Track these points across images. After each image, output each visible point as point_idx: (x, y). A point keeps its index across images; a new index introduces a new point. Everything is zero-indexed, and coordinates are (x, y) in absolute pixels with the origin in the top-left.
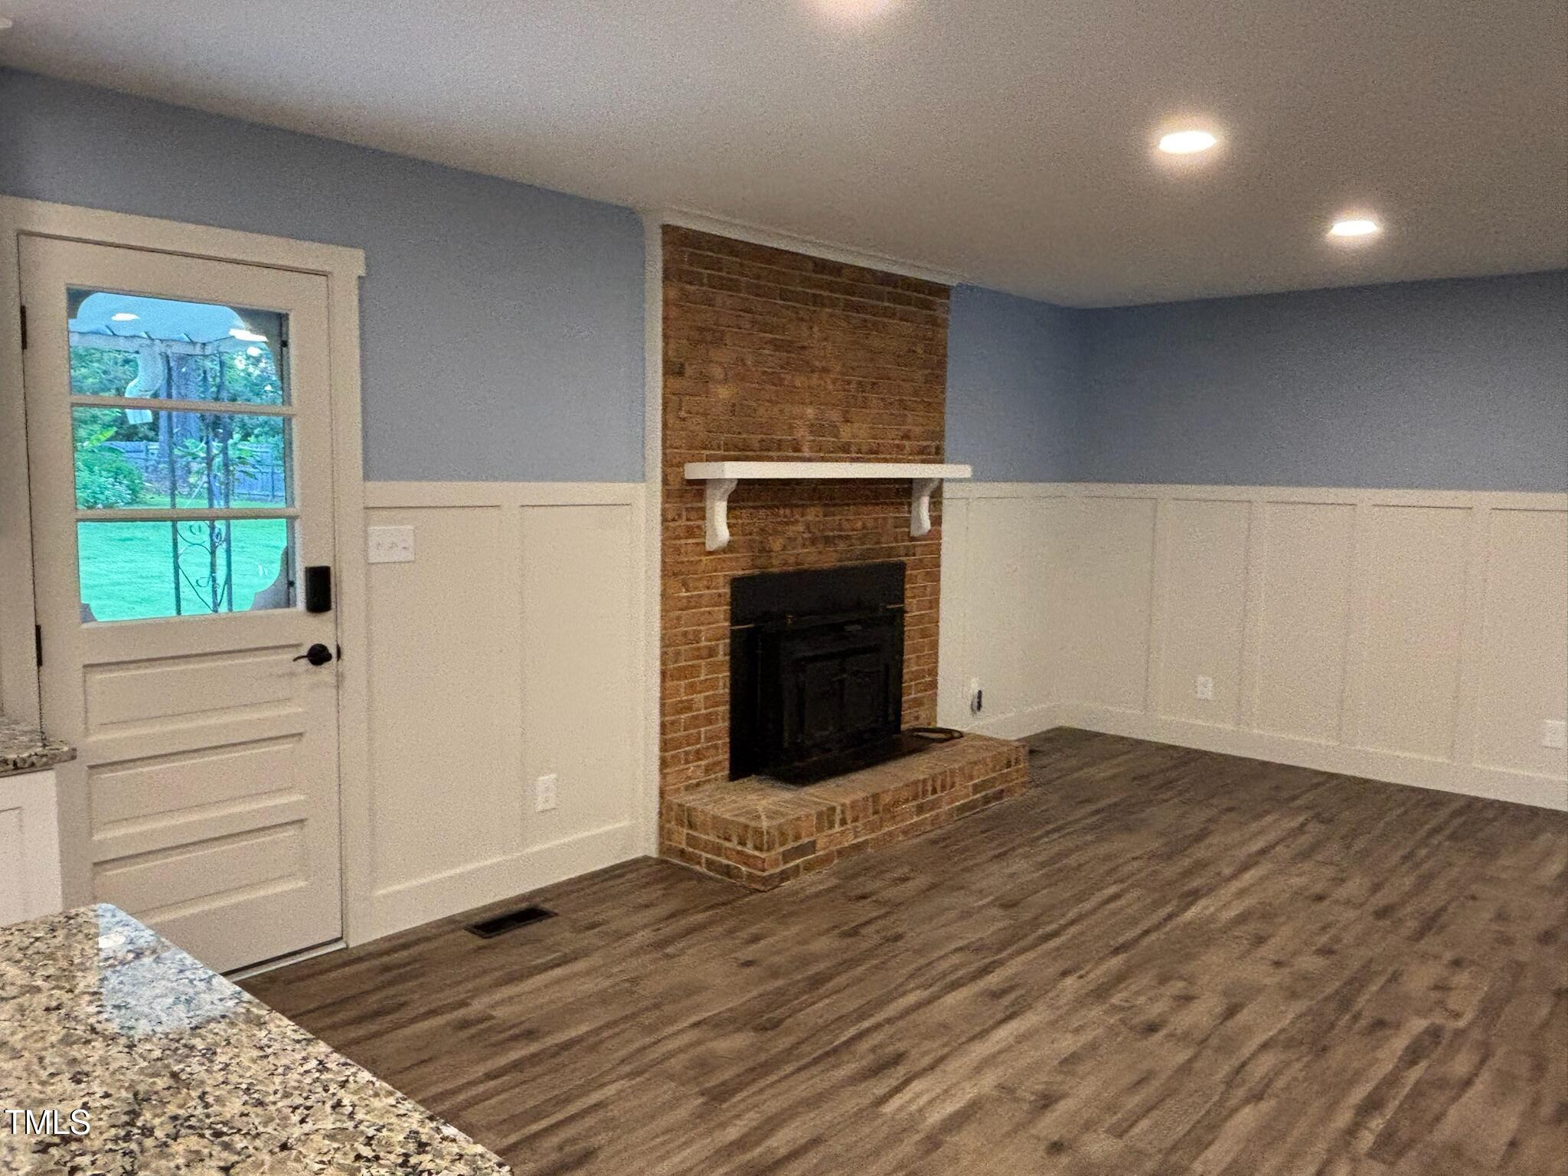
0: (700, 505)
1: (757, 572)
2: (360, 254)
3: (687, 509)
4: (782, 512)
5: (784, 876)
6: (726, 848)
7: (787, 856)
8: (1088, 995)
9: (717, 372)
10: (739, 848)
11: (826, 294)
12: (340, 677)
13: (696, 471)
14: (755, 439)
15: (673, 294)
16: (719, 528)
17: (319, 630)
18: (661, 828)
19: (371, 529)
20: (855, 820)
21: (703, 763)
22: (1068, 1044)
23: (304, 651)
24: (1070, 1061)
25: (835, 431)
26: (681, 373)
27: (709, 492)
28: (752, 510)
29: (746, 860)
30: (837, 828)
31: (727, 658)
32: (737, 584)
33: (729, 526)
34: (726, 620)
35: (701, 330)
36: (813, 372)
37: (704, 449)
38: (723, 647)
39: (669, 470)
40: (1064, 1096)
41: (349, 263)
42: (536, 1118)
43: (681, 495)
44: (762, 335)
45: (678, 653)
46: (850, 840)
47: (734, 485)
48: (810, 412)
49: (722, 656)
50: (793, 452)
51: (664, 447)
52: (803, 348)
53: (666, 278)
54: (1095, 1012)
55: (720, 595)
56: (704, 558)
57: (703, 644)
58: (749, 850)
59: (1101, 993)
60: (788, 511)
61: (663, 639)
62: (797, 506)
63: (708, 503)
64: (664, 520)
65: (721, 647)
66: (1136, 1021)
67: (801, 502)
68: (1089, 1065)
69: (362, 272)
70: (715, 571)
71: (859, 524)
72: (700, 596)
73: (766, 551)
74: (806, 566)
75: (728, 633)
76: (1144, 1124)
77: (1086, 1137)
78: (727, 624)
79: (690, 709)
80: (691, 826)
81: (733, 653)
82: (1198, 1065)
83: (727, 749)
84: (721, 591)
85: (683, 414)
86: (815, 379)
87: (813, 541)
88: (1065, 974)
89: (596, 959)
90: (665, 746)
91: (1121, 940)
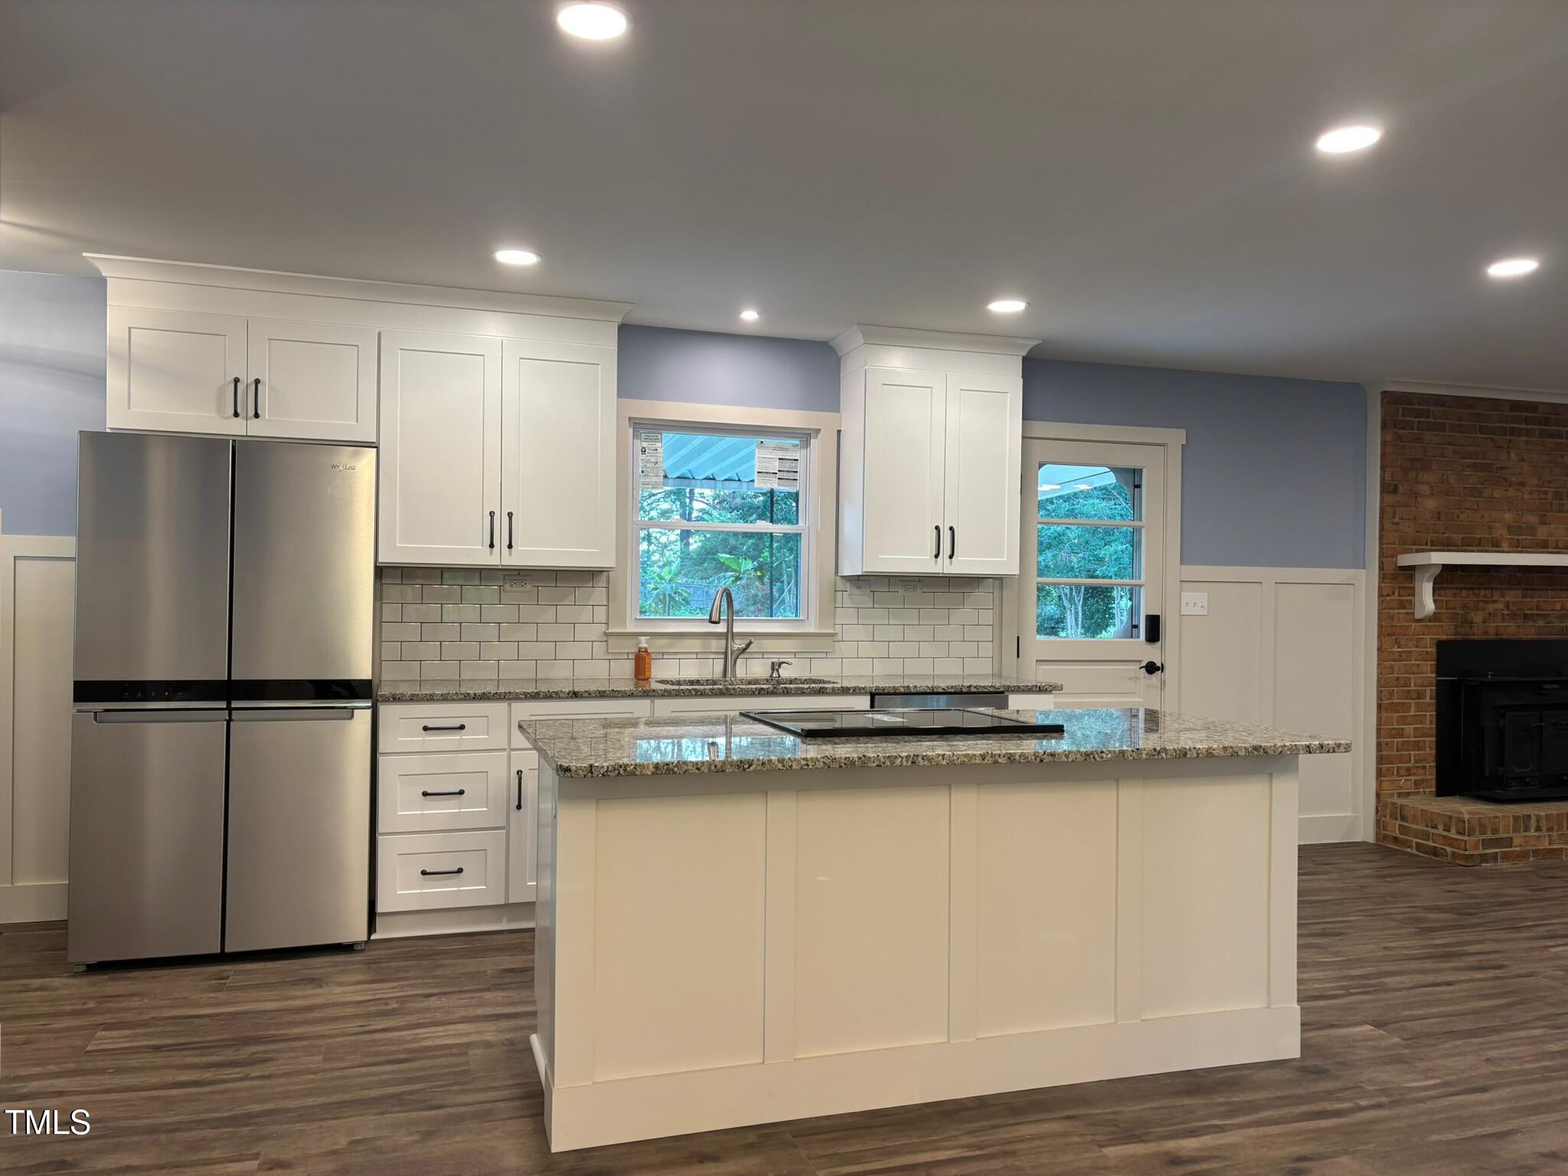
0: (1410, 585)
1: (1460, 637)
2: (1183, 432)
3: (1399, 588)
4: (1483, 592)
5: (1484, 858)
6: (1433, 834)
7: (1486, 843)
9: (1425, 489)
10: (1445, 833)
11: (1523, 426)
12: (1163, 684)
13: (1406, 560)
14: (1458, 537)
15: (1389, 437)
16: (1426, 601)
17: (1151, 653)
18: (1378, 821)
19: (1183, 594)
20: (1550, 829)
21: (1413, 778)
23: (1144, 664)
25: (1531, 530)
26: (1395, 491)
27: (1418, 576)
28: (1455, 591)
29: (1451, 842)
30: (1532, 833)
31: (1434, 701)
32: (1441, 645)
33: (1435, 601)
34: (1431, 672)
35: (1412, 460)
36: (1510, 485)
37: (1415, 545)
38: (1430, 692)
39: (1385, 560)
41: (1176, 438)
42: (1305, 920)
43: (1394, 577)
44: (1463, 461)
45: (1392, 694)
46: (1545, 844)
47: (1438, 571)
48: (1508, 516)
49: (1429, 698)
50: (1495, 546)
51: (1381, 544)
52: (1502, 468)
53: (1384, 426)
55: (1427, 653)
56: (1413, 624)
57: (1413, 688)
58: (1453, 834)
60: (1488, 593)
61: (1379, 680)
62: (1497, 589)
63: (1417, 585)
64: (1380, 595)
65: (1428, 693)
67: (1499, 586)
69: (1184, 443)
70: (1424, 635)
71: (1558, 607)
72: (1411, 652)
73: (1467, 622)
74: (1505, 637)
75: (1434, 682)
78: (1434, 675)
79: (1402, 736)
80: (1403, 819)
81: (1440, 696)
83: (1434, 771)
84: (1429, 650)
85: (1396, 520)
86: (1512, 492)
87: (1513, 616)
89: (1333, 876)
90: (1380, 759)
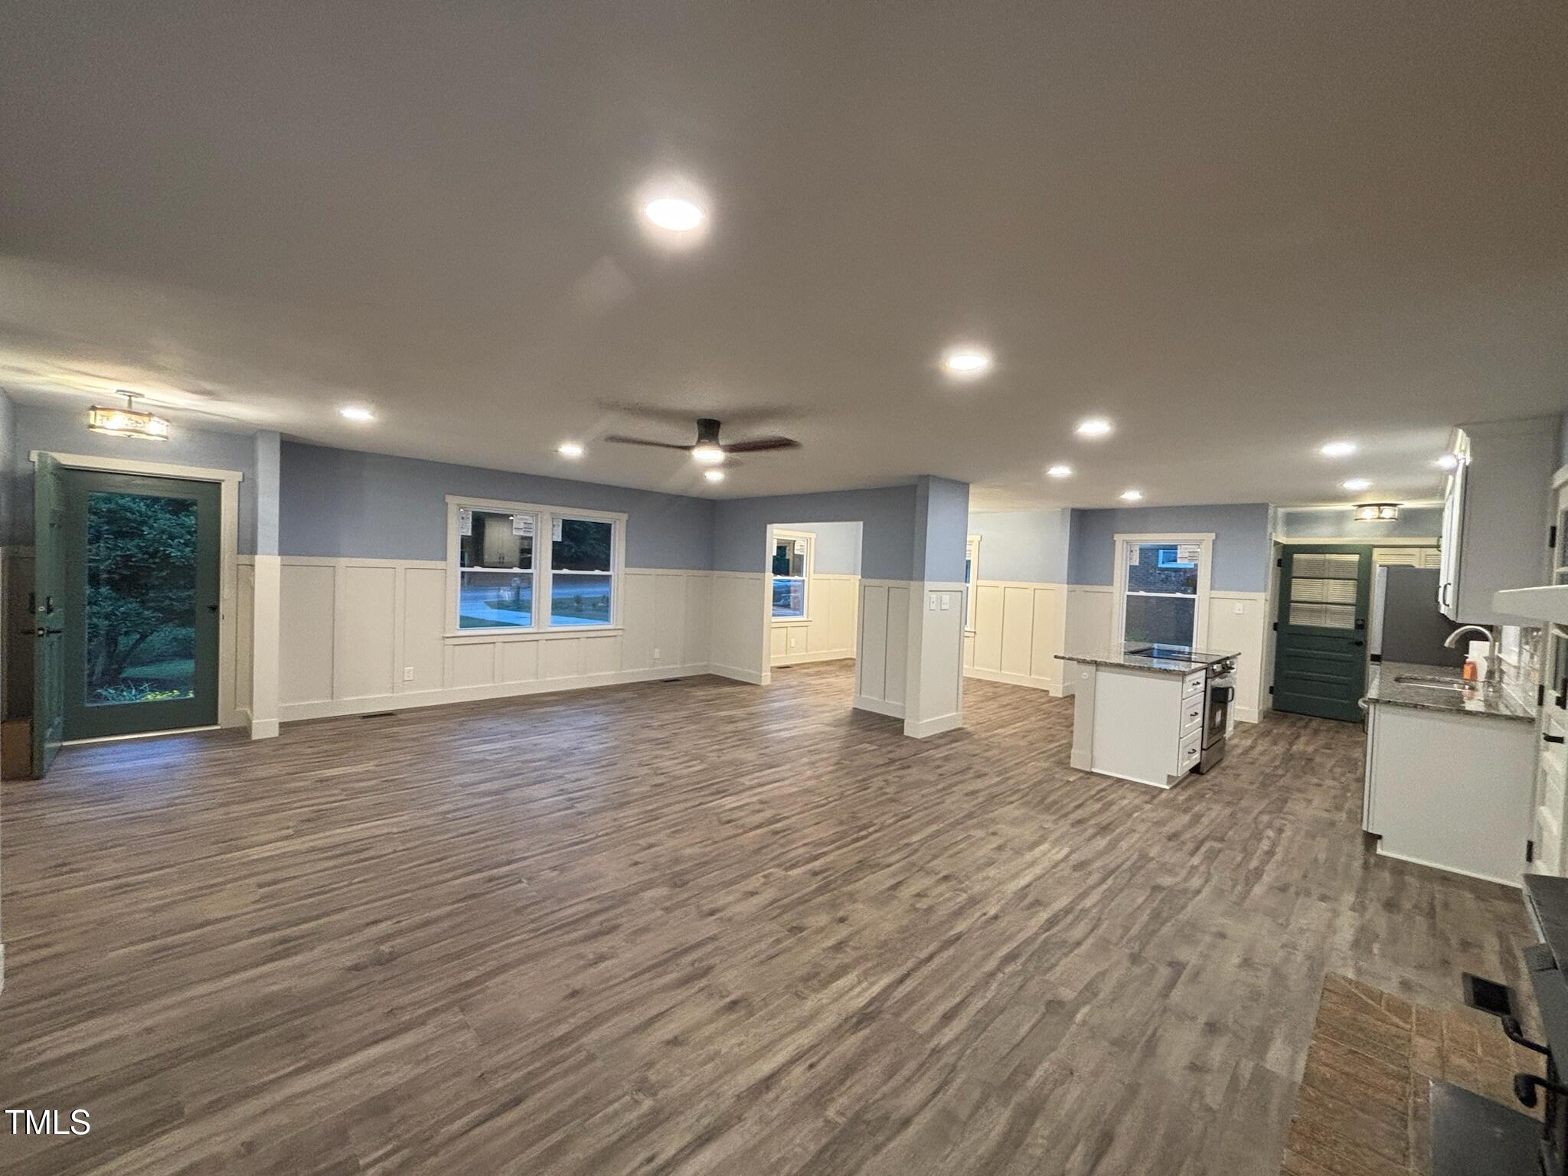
8: (981, 901)
22: (992, 872)
24: (991, 863)
40: (992, 850)
54: (977, 888)
59: (973, 902)
66: (954, 882)
68: (982, 861)
76: (959, 839)
77: (983, 836)
82: (929, 858)
88: (996, 917)
91: (951, 951)
